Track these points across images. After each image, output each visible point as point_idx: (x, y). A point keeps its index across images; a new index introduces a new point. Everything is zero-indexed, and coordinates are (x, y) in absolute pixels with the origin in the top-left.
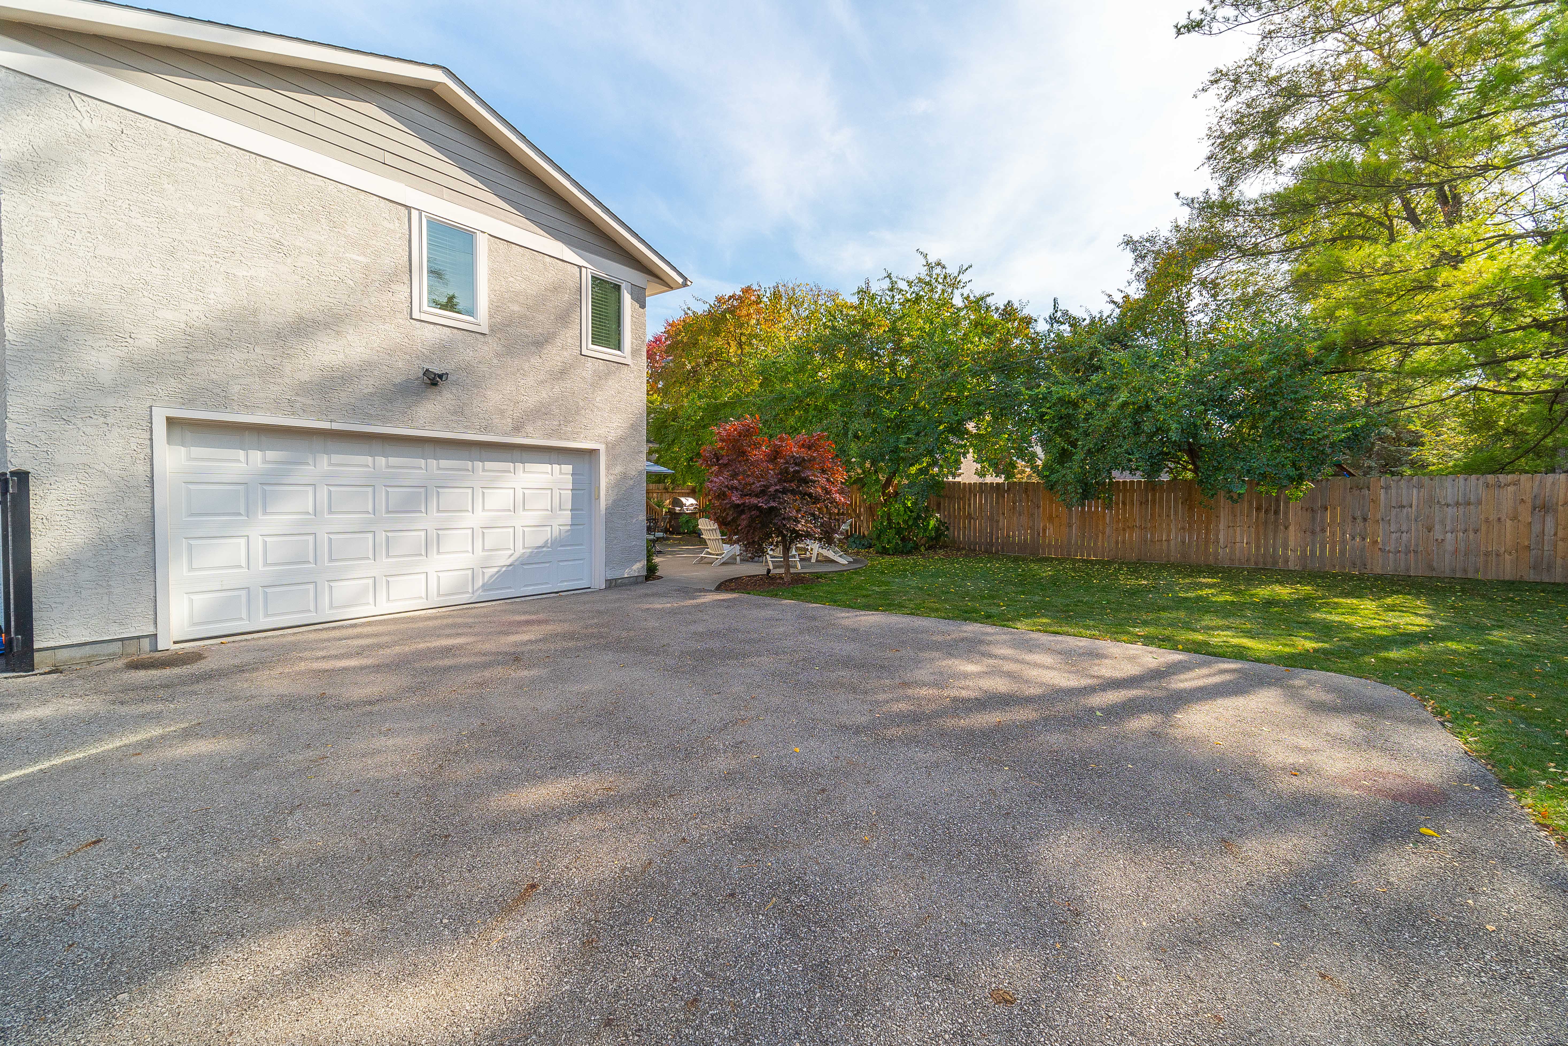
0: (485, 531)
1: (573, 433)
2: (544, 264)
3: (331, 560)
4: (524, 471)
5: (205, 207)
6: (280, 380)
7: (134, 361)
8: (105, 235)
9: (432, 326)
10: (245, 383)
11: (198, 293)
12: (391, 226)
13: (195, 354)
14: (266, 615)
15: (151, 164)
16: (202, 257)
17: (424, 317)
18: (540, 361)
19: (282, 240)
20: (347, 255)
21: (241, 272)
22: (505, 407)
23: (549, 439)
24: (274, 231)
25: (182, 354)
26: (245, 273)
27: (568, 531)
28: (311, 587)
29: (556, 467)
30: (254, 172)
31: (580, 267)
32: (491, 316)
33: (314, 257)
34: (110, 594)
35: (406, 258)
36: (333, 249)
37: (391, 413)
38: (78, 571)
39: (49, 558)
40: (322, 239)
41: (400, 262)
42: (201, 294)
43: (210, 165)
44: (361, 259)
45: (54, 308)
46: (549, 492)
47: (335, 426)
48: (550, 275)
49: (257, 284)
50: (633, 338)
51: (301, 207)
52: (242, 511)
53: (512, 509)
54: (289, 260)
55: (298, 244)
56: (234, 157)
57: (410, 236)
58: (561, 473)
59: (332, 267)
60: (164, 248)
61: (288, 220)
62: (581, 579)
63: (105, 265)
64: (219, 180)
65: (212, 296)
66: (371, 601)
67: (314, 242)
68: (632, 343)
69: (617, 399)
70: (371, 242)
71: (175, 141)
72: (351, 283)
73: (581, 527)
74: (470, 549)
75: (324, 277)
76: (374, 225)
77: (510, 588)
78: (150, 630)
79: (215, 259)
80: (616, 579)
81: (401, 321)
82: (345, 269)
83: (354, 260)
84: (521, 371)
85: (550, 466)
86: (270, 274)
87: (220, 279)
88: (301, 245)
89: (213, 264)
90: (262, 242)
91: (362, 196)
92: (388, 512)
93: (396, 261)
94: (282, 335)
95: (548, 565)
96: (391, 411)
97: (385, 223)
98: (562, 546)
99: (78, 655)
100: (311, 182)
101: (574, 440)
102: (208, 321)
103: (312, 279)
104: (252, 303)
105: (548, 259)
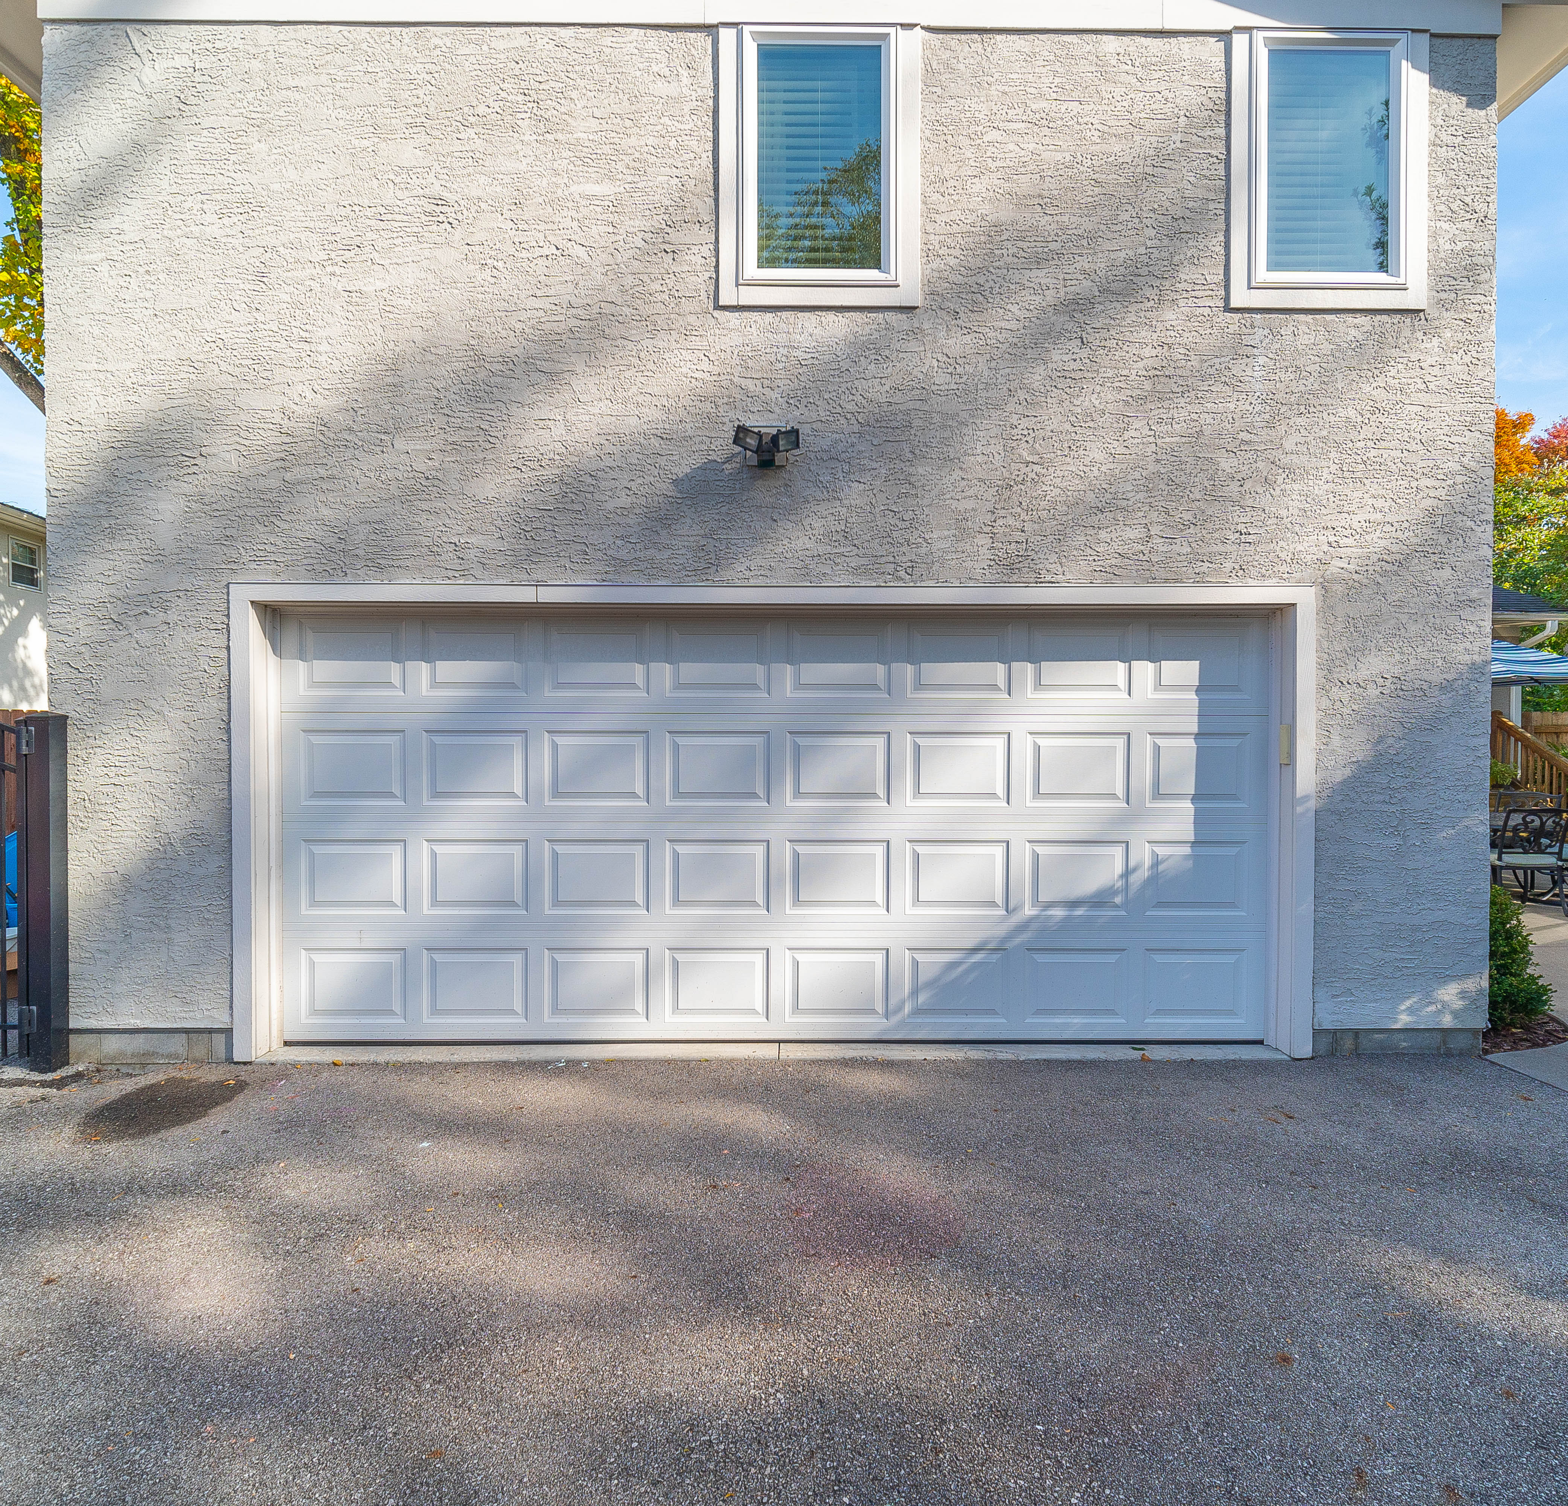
0: (921, 849)
1: (1196, 558)
2: (1100, 61)
3: (557, 903)
4: (1038, 684)
5: (315, 166)
6: (440, 504)
7: (206, 501)
8: (168, 271)
9: (769, 317)
10: (377, 518)
11: (303, 345)
12: (672, 89)
13: (296, 470)
14: (435, 1011)
15: (235, 112)
16: (310, 271)
17: (750, 296)
18: (1084, 353)
19: (446, 195)
20: (574, 188)
21: (373, 284)
22: (970, 504)
23: (1108, 583)
24: (431, 178)
25: (276, 473)
26: (380, 285)
27: (1186, 857)
28: (517, 959)
29: (1144, 669)
30: (397, 63)
31: (1224, 36)
32: (928, 253)
33: (508, 214)
34: (170, 942)
35: (706, 159)
36: (545, 183)
37: (667, 554)
38: (128, 896)
39: (92, 870)
40: (523, 167)
41: (692, 172)
42: (307, 347)
43: (324, 79)
44: (605, 189)
45: (102, 422)
46: (1120, 743)
47: (548, 595)
48: (1119, 91)
49: (401, 301)
50: (1436, 216)
51: (481, 110)
52: (396, 790)
53: (1000, 791)
54: (458, 234)
55: (475, 192)
56: (364, 46)
57: (716, 98)
58: (1159, 685)
59: (542, 227)
60: (251, 269)
61: (457, 146)
62: (1230, 1013)
63: (168, 325)
64: (338, 103)
65: (324, 347)
66: (639, 1006)
67: (507, 179)
68: (1434, 236)
69: (1366, 432)
70: (626, 143)
71: (271, 55)
72: (581, 252)
73: (1233, 851)
74: (880, 898)
75: (525, 254)
76: (634, 98)
77: (992, 1012)
78: (220, 1020)
79: (329, 269)
80: (1356, 1033)
81: (692, 319)
82: (568, 223)
83: (588, 197)
84: (1022, 395)
85: (1121, 667)
86: (423, 275)
87: (338, 310)
88: (480, 193)
89: (326, 279)
90: (410, 209)
91: (607, 37)
92: (678, 794)
93: (682, 172)
94: (445, 402)
95: (1112, 958)
96: (667, 547)
97: (661, 88)
98: (1160, 905)
99: (129, 1050)
100: (501, 45)
101: (1200, 580)
102: (319, 400)
103: (500, 265)
104: (391, 345)
105: (1111, 44)
